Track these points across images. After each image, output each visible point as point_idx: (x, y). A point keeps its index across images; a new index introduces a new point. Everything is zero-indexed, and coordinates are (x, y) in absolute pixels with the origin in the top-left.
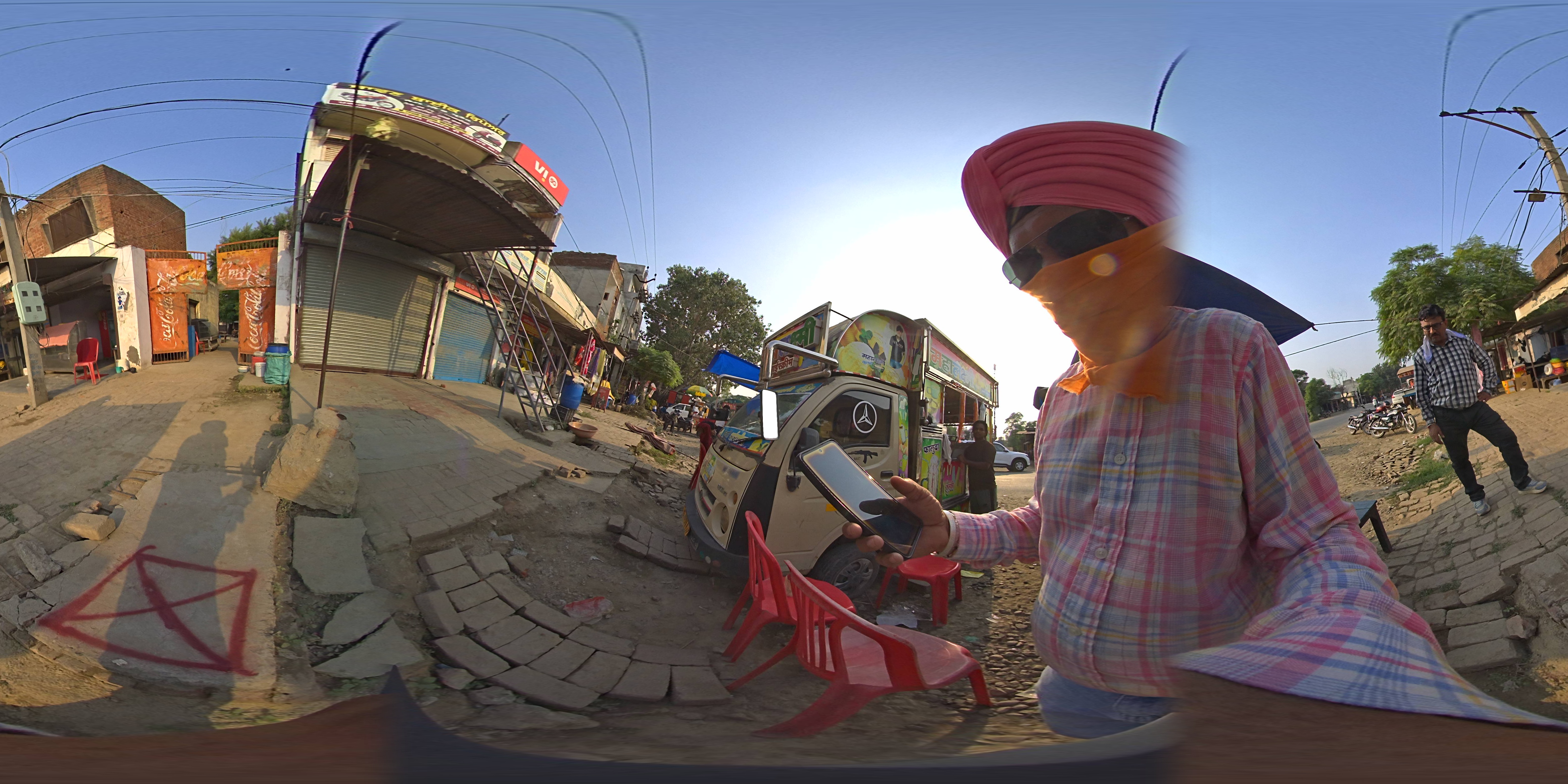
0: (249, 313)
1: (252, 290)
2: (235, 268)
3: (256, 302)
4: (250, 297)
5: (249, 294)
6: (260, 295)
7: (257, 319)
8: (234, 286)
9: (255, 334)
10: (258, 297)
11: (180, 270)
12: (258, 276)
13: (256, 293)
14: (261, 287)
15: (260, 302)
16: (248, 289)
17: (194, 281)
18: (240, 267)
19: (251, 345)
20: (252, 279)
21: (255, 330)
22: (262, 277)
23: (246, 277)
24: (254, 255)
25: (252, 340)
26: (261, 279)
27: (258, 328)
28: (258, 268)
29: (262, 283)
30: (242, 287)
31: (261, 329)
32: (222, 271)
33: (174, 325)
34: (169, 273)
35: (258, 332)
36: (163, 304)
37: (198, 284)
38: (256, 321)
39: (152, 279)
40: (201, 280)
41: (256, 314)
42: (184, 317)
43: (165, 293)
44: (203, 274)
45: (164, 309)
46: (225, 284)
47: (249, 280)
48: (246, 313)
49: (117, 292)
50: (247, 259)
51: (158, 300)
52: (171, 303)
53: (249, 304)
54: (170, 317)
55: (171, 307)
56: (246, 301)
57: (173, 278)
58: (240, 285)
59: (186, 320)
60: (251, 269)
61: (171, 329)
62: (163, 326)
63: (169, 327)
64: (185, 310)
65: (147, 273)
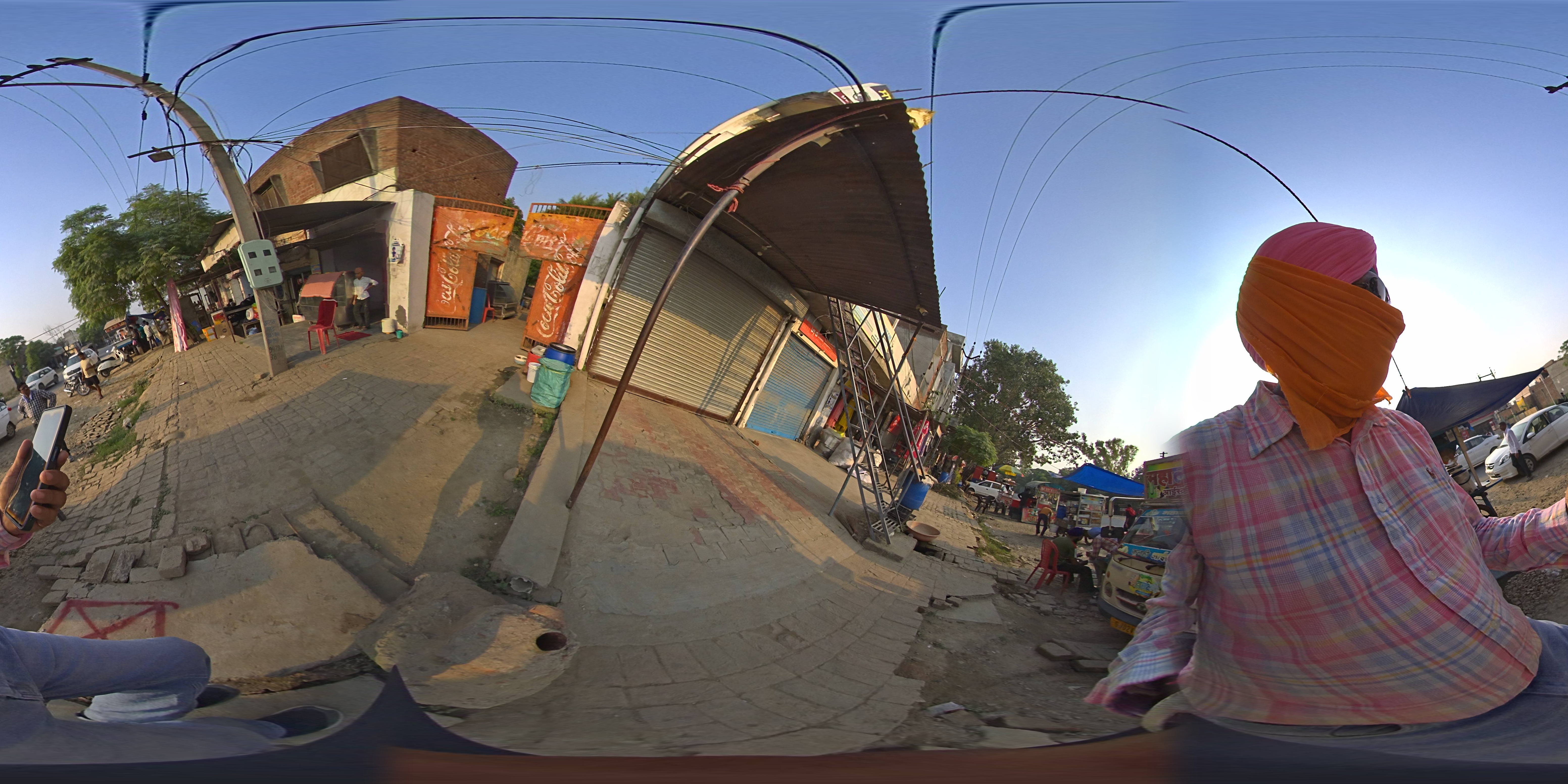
1: (558, 264)
2: (546, 235)
3: (559, 280)
6: (567, 273)
8: (539, 256)
9: (548, 318)
10: (564, 275)
11: (477, 224)
12: (570, 250)
13: (563, 270)
14: (570, 264)
15: (564, 282)
16: (554, 262)
17: (493, 240)
19: (539, 331)
21: (549, 314)
23: (556, 247)
24: (575, 224)
26: (573, 254)
27: (553, 312)
29: (572, 259)
30: (547, 260)
31: (556, 315)
32: (528, 235)
33: (457, 286)
34: (462, 226)
35: (552, 318)
36: (448, 260)
37: (497, 244)
38: (553, 304)
39: (438, 230)
40: (502, 239)
41: (555, 295)
42: (471, 279)
43: (452, 248)
44: (507, 233)
45: (447, 267)
46: (528, 250)
47: (558, 252)
48: (544, 291)
49: (391, 242)
50: (564, 226)
51: (441, 255)
52: (458, 261)
53: (551, 280)
54: (453, 276)
55: (457, 265)
56: (548, 276)
57: (466, 233)
58: (546, 256)
59: (472, 284)
60: (565, 239)
61: (452, 291)
62: (443, 285)
63: (450, 289)
64: (474, 271)
65: (434, 223)
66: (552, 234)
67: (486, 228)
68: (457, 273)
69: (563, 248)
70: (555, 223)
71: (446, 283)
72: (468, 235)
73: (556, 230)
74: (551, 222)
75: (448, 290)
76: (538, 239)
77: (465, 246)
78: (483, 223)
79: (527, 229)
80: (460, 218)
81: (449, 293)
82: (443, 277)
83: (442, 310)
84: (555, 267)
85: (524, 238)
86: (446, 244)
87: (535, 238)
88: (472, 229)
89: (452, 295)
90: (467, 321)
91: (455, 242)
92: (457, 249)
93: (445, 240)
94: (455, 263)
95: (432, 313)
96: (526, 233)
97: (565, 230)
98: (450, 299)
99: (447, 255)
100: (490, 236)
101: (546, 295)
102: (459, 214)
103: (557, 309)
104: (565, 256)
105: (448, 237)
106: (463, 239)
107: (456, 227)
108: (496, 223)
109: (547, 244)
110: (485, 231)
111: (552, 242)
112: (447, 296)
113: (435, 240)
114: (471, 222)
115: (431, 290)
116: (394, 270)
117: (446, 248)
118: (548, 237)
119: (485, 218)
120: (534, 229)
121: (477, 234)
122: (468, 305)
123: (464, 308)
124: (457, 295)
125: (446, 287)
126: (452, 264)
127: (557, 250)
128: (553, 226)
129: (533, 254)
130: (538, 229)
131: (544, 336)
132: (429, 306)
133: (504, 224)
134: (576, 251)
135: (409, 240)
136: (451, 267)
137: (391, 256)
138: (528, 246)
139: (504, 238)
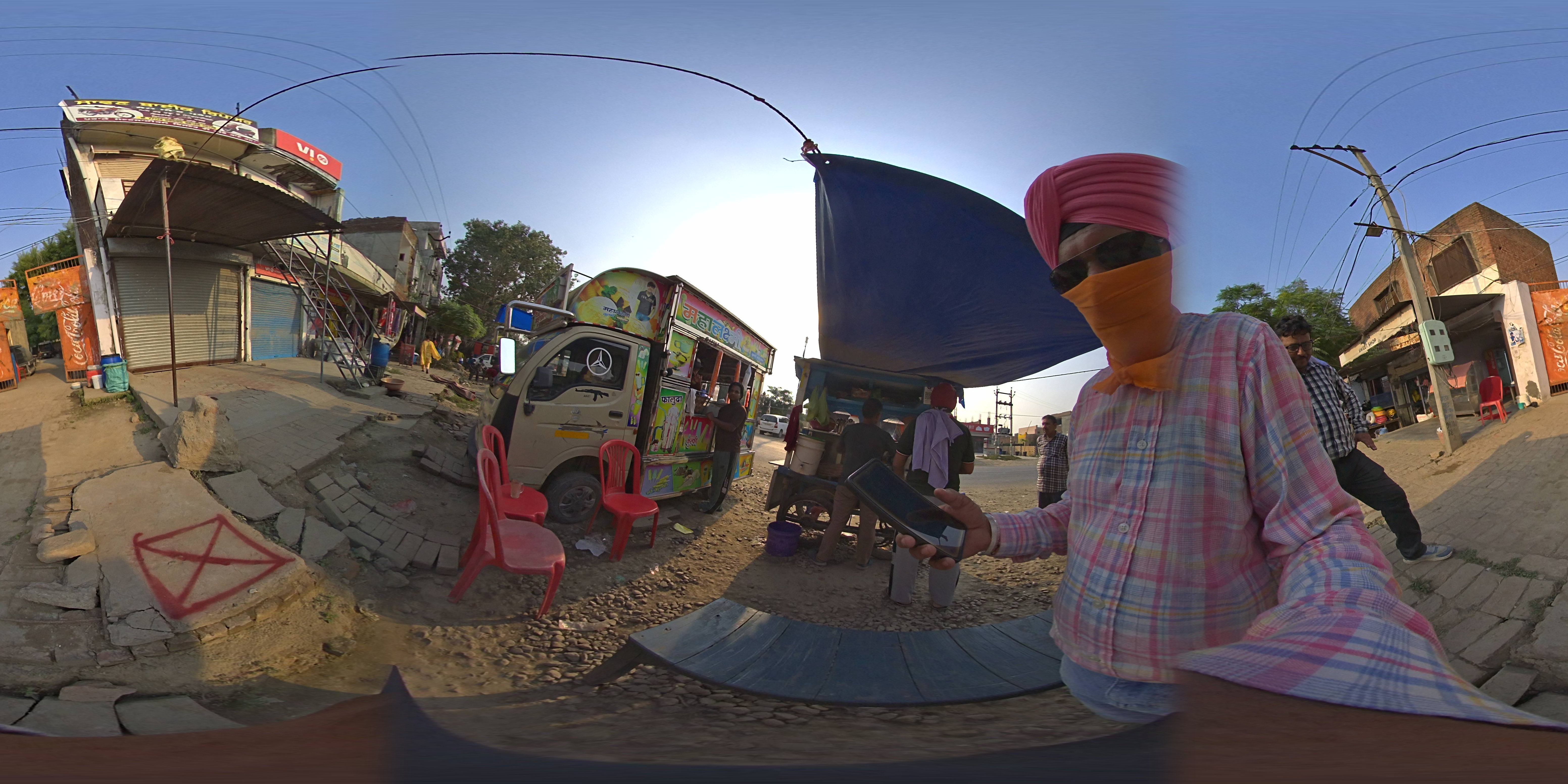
0: (71, 331)
1: (68, 309)
2: (48, 291)
3: (73, 319)
4: (67, 316)
5: (66, 313)
6: (77, 312)
7: (78, 336)
8: (49, 308)
9: (79, 350)
10: (75, 314)
12: (71, 295)
13: (73, 312)
14: (76, 305)
15: (78, 320)
16: (64, 308)
17: (9, 309)
18: (52, 288)
19: (77, 362)
20: (66, 298)
21: (78, 346)
22: (75, 295)
23: (60, 297)
24: (63, 275)
25: (77, 357)
26: (74, 297)
27: (81, 344)
28: (70, 286)
29: (77, 301)
30: (58, 309)
35: (85, 350)
37: (13, 312)
38: (78, 338)
40: (15, 306)
41: (77, 332)
44: (16, 300)
47: (63, 299)
48: (65, 332)
50: (57, 280)
53: (68, 322)
56: (64, 321)
58: (55, 306)
59: (8, 349)
60: (63, 289)
67: (2, 301)
69: (65, 295)
70: (49, 280)
73: (53, 285)
74: (46, 280)
76: (44, 296)
79: (33, 292)
85: (33, 299)
87: (41, 296)
90: (15, 380)
96: (33, 295)
97: (59, 283)
100: (7, 306)
101: (68, 334)
103: (83, 340)
104: (69, 301)
108: (6, 295)
109: (52, 298)
111: (55, 295)
118: (50, 292)
120: (37, 290)
122: (11, 369)
123: (8, 371)
124: (1, 361)
127: (61, 299)
128: (49, 283)
129: (45, 309)
130: (40, 289)
131: (82, 364)
133: (11, 294)
138: (38, 304)
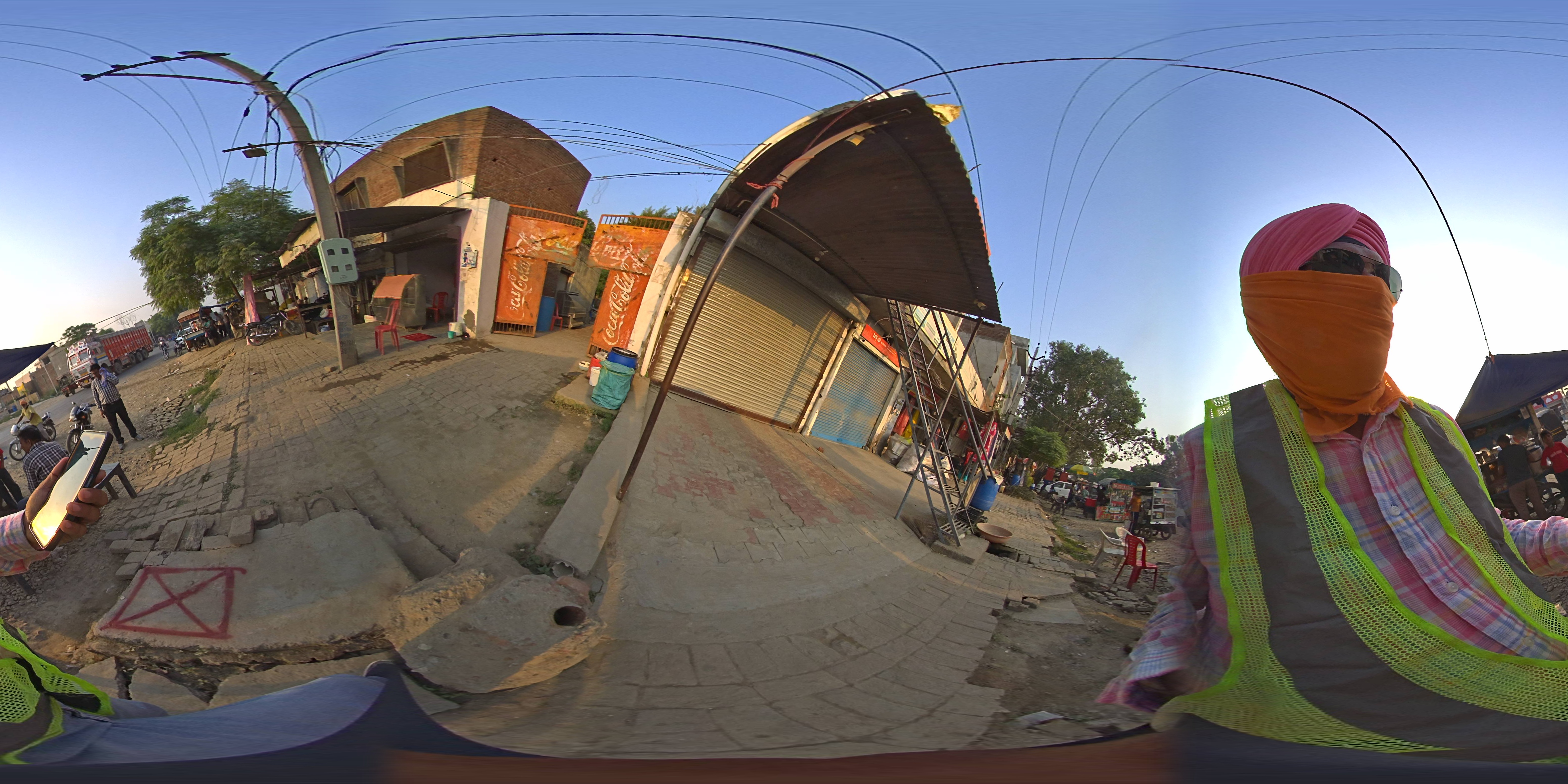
2: (614, 245)
3: (625, 289)
5: (620, 278)
6: (632, 282)
7: (620, 310)
8: (606, 265)
9: (614, 327)
10: (629, 284)
11: (549, 233)
12: (636, 260)
13: (628, 279)
14: (636, 273)
15: (629, 291)
16: (620, 272)
17: (562, 249)
20: (630, 262)
21: (615, 322)
23: (623, 258)
24: (641, 234)
25: (608, 333)
26: (639, 264)
28: (641, 250)
29: (638, 268)
30: (614, 269)
31: (621, 323)
32: (597, 245)
33: (526, 293)
34: (534, 235)
35: (618, 326)
36: (518, 268)
37: (566, 254)
38: (619, 312)
39: (511, 237)
40: (571, 249)
41: (621, 304)
42: (539, 287)
43: (523, 256)
44: (576, 243)
45: (518, 274)
46: (596, 260)
47: (625, 262)
48: (610, 300)
49: (464, 247)
50: (631, 237)
51: (512, 263)
52: (528, 269)
53: (617, 290)
54: (523, 284)
55: (527, 273)
56: (615, 285)
57: (537, 242)
58: (613, 265)
59: (541, 292)
60: (632, 250)
61: (521, 298)
62: (513, 292)
63: (519, 296)
64: (543, 279)
65: (507, 231)
66: (620, 244)
67: (557, 237)
68: (526, 280)
69: (630, 258)
70: (622, 234)
71: (516, 290)
72: (539, 244)
73: (623, 241)
74: (619, 233)
75: (517, 297)
76: (606, 249)
77: (534, 255)
78: (554, 232)
79: (597, 240)
80: (532, 227)
81: (518, 300)
82: (513, 283)
83: (511, 316)
84: (621, 276)
85: (593, 248)
86: (517, 251)
87: (603, 248)
88: (543, 238)
89: (521, 302)
90: (535, 328)
91: (526, 250)
92: (528, 257)
93: (517, 248)
94: (525, 271)
95: (500, 319)
96: (595, 243)
97: (631, 241)
98: (518, 305)
99: (518, 262)
100: (561, 245)
101: (612, 303)
102: (532, 223)
103: (623, 317)
104: (630, 265)
105: (520, 245)
106: (534, 248)
107: (528, 237)
108: (566, 233)
109: (614, 255)
110: (555, 240)
111: (619, 252)
112: (516, 302)
113: (507, 248)
114: (542, 232)
115: (501, 297)
116: (465, 275)
117: (517, 255)
118: (615, 247)
119: (556, 228)
120: (603, 239)
121: (548, 243)
122: (535, 311)
123: (532, 315)
124: (525, 302)
125: (515, 294)
126: (522, 272)
127: (623, 260)
128: (620, 236)
129: (601, 264)
130: (607, 240)
131: (610, 343)
132: (499, 312)
133: (574, 234)
134: (641, 261)
135: (482, 246)
136: (521, 275)
137: (462, 261)
138: (596, 256)
139: (573, 248)
